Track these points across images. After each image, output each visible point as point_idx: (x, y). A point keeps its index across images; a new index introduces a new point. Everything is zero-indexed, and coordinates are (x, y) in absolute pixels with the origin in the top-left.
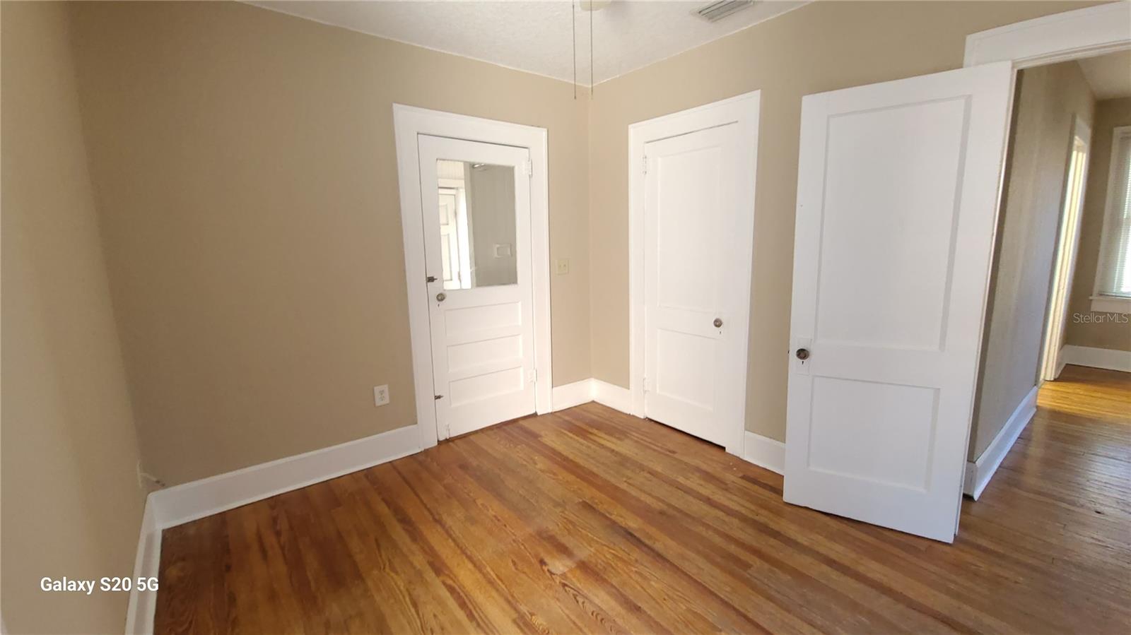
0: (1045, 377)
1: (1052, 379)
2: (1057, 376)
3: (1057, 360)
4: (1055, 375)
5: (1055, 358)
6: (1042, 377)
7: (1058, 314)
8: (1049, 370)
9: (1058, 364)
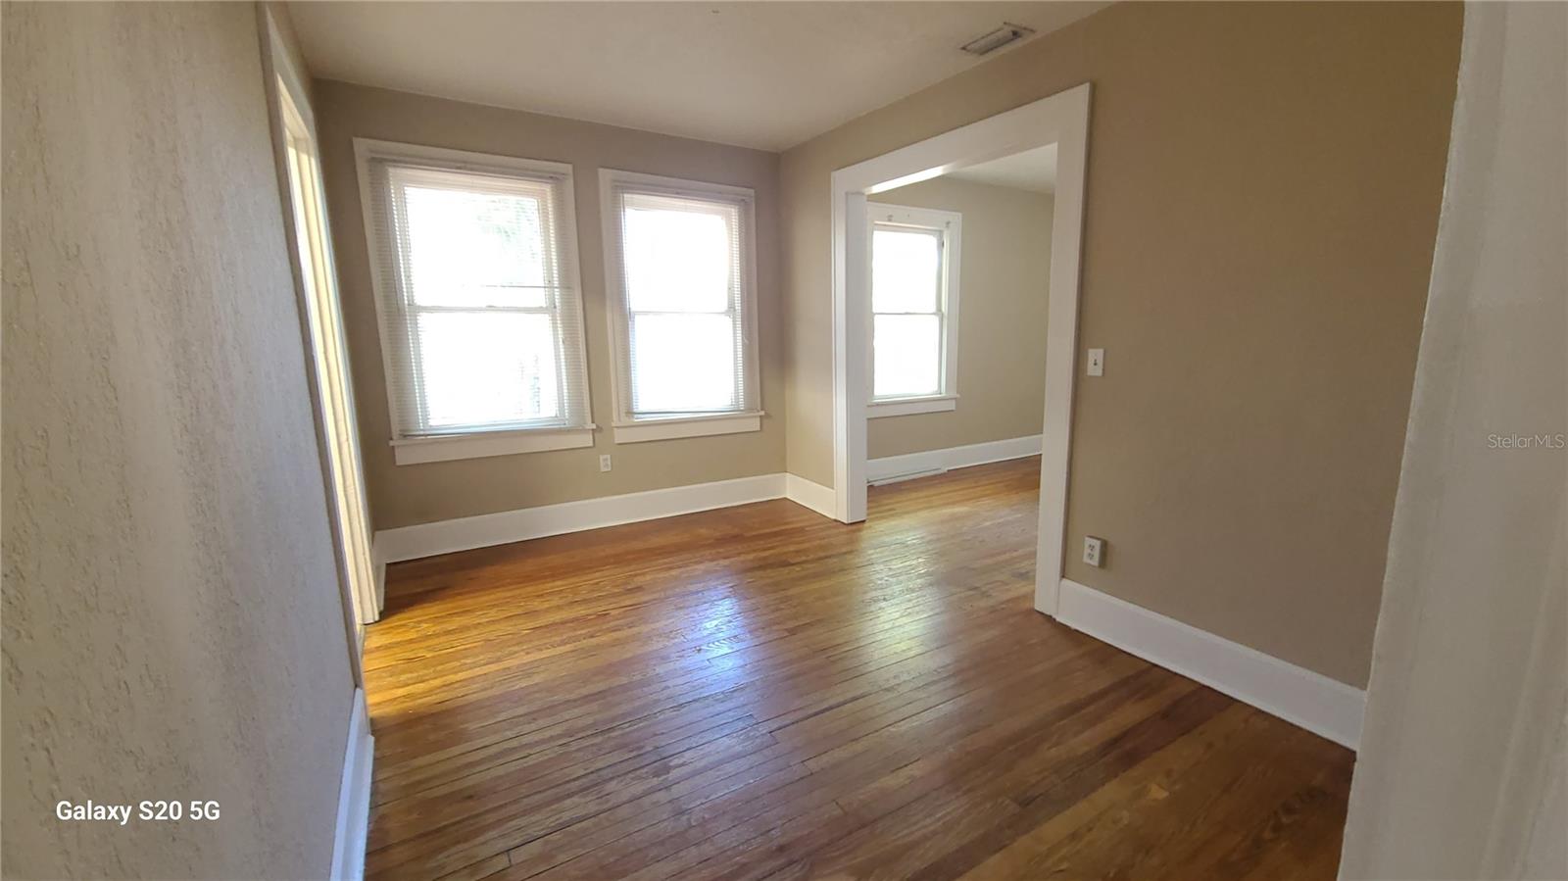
0: (363, 619)
1: (377, 618)
2: (382, 608)
3: (372, 563)
4: (379, 607)
5: (369, 564)
6: (358, 620)
7: (351, 491)
8: (365, 601)
9: (376, 569)
